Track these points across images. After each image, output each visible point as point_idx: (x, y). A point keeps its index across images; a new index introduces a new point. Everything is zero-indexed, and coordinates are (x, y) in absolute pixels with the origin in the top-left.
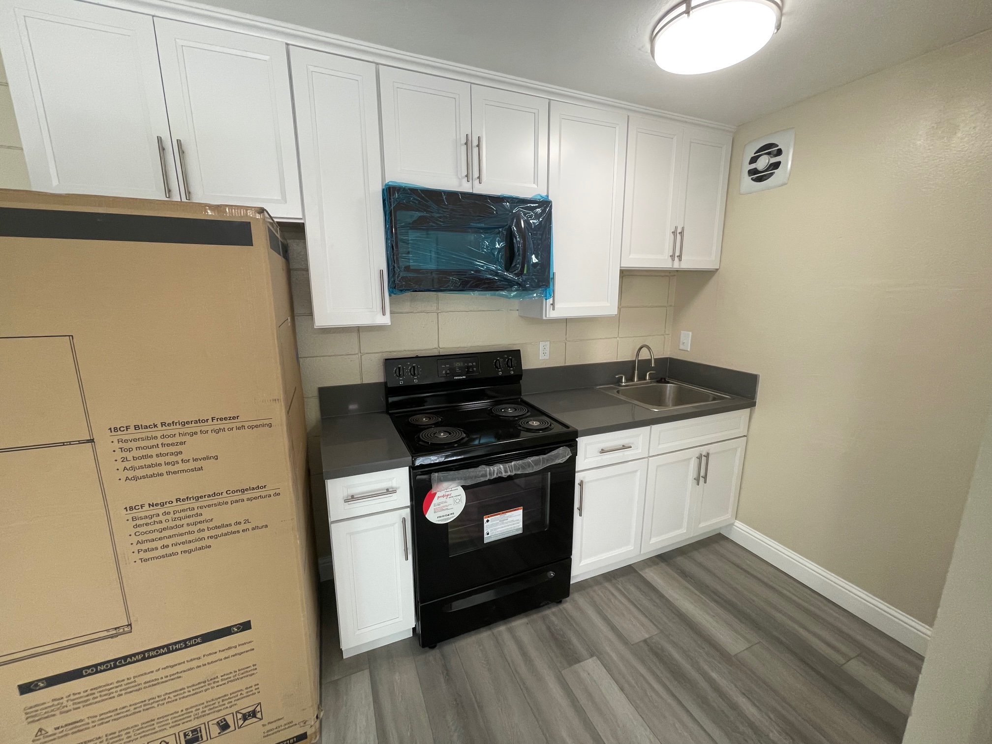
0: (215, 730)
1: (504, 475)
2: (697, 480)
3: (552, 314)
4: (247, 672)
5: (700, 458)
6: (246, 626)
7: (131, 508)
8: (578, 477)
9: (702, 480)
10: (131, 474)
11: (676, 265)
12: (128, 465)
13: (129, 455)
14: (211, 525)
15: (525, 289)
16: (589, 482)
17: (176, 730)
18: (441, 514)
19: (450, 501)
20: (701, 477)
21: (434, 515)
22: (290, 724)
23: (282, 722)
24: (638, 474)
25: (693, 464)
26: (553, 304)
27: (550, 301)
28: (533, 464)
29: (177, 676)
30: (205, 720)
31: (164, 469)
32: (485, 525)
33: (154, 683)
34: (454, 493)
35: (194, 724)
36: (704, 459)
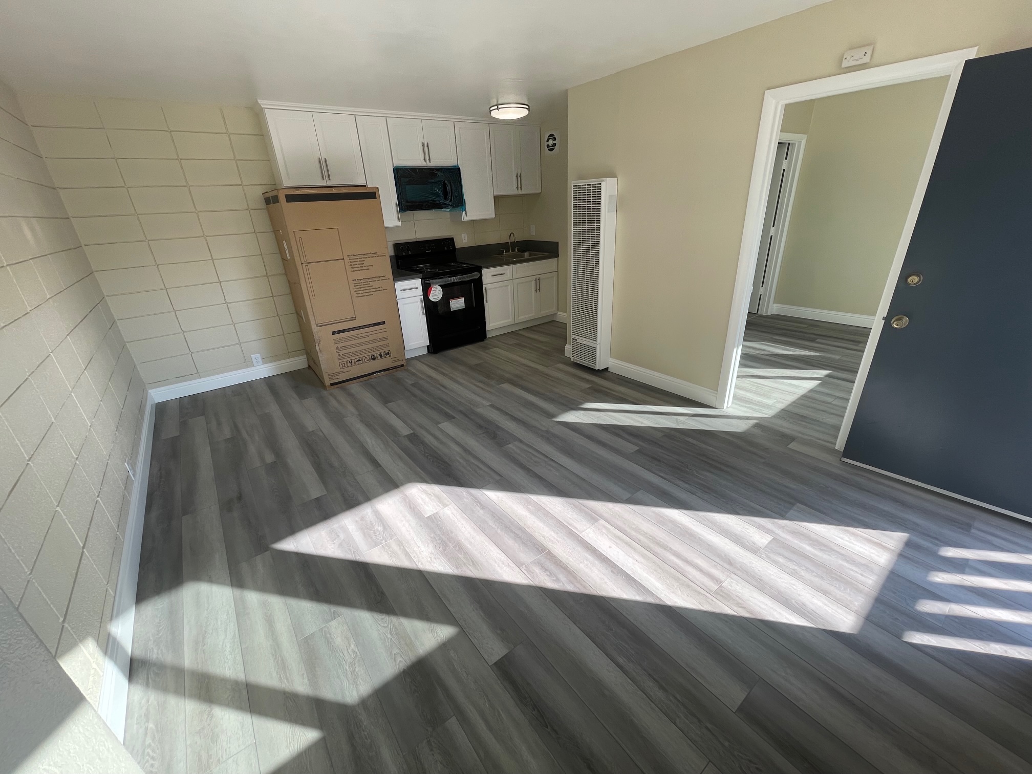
0: (379, 357)
1: (456, 281)
2: (536, 290)
3: (465, 218)
4: (386, 339)
5: (536, 280)
6: (384, 323)
7: (353, 280)
8: (484, 287)
9: (538, 291)
10: (353, 269)
11: (520, 192)
12: (352, 267)
13: (352, 264)
14: (373, 287)
15: (453, 207)
16: (489, 289)
17: (369, 354)
18: (435, 297)
19: (437, 292)
20: (538, 289)
21: (432, 298)
22: (399, 360)
23: (396, 359)
24: (509, 286)
25: (533, 283)
26: (466, 214)
27: (464, 212)
28: (466, 278)
29: (367, 336)
30: (376, 352)
31: (360, 269)
32: (451, 303)
33: (362, 337)
34: (438, 290)
35: (373, 353)
36: (538, 281)
